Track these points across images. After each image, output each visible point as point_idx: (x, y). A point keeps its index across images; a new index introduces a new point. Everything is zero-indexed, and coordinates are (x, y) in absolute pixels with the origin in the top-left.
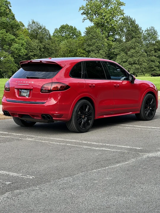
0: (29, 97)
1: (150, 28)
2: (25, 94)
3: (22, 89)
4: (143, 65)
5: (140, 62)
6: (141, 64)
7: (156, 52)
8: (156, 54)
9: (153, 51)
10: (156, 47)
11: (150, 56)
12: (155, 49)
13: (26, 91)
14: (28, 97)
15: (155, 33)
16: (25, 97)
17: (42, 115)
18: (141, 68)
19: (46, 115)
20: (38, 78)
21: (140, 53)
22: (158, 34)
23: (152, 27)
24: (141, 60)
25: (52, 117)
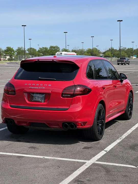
3: (34, 93)
19: (69, 123)
25: (76, 125)
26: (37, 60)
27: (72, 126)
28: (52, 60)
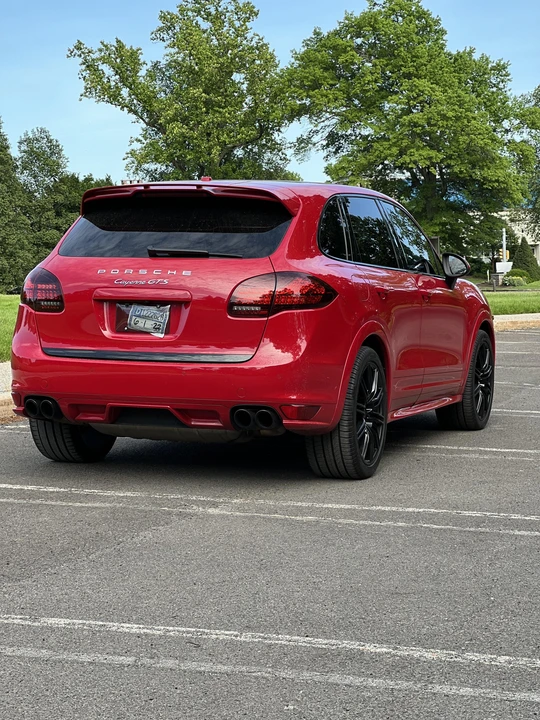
0: (166, 334)
1: (33, 131)
2: (149, 321)
3: (130, 302)
4: (19, 257)
5: (10, 249)
6: (12, 255)
7: (58, 214)
8: (60, 221)
9: (50, 210)
10: (60, 198)
11: (40, 227)
12: (56, 205)
13: (153, 310)
14: (162, 336)
15: (55, 149)
16: (148, 333)
17: (234, 409)
18: (12, 266)
19: (254, 408)
20: (206, 256)
21: (9, 215)
22: (63, 152)
23: (43, 131)
24: (12, 240)
25: (282, 415)
26: (143, 188)
27: (266, 419)
28: (195, 188)
